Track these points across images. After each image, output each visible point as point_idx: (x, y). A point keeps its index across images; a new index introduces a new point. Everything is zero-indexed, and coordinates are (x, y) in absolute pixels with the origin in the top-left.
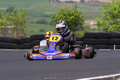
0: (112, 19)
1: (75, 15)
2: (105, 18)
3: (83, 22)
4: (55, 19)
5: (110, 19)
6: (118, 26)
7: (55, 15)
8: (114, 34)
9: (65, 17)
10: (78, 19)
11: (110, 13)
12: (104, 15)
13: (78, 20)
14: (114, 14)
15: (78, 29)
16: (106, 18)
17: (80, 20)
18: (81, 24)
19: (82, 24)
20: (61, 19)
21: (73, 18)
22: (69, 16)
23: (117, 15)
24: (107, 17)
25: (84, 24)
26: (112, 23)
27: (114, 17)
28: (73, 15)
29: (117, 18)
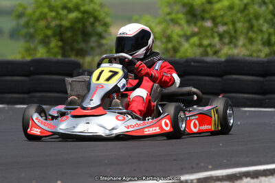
0: (188, 22)
1: (82, 8)
2: (168, 17)
3: (106, 31)
4: (23, 21)
5: (183, 22)
6: (206, 42)
7: (25, 9)
8: (196, 64)
9: (53, 14)
10: (91, 20)
11: (184, 5)
12: (167, 10)
13: (93, 24)
14: (196, 7)
15: (92, 48)
16: (172, 20)
17: (97, 24)
18: (100, 36)
19: (104, 34)
20: (42, 19)
21: (77, 18)
22: (64, 12)
23: (204, 11)
24: (173, 16)
25: (110, 34)
26: (189, 33)
27: (193, 15)
28: (77, 8)
29: (203, 19)
